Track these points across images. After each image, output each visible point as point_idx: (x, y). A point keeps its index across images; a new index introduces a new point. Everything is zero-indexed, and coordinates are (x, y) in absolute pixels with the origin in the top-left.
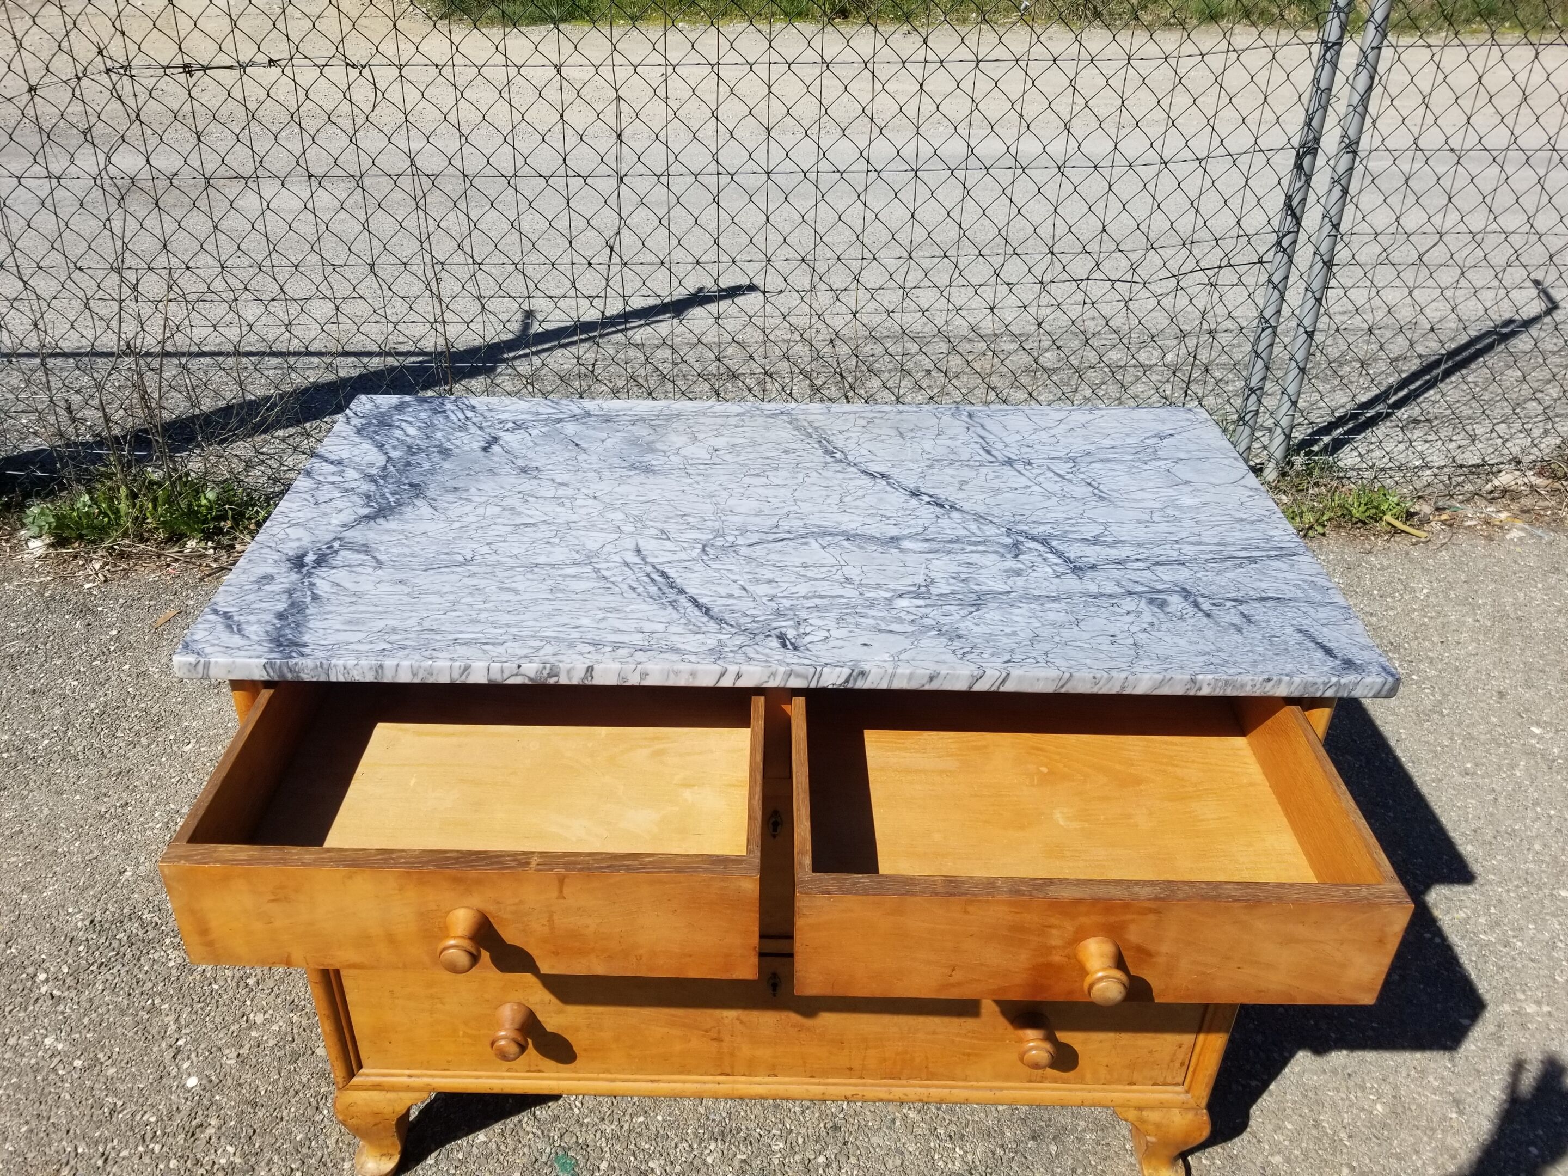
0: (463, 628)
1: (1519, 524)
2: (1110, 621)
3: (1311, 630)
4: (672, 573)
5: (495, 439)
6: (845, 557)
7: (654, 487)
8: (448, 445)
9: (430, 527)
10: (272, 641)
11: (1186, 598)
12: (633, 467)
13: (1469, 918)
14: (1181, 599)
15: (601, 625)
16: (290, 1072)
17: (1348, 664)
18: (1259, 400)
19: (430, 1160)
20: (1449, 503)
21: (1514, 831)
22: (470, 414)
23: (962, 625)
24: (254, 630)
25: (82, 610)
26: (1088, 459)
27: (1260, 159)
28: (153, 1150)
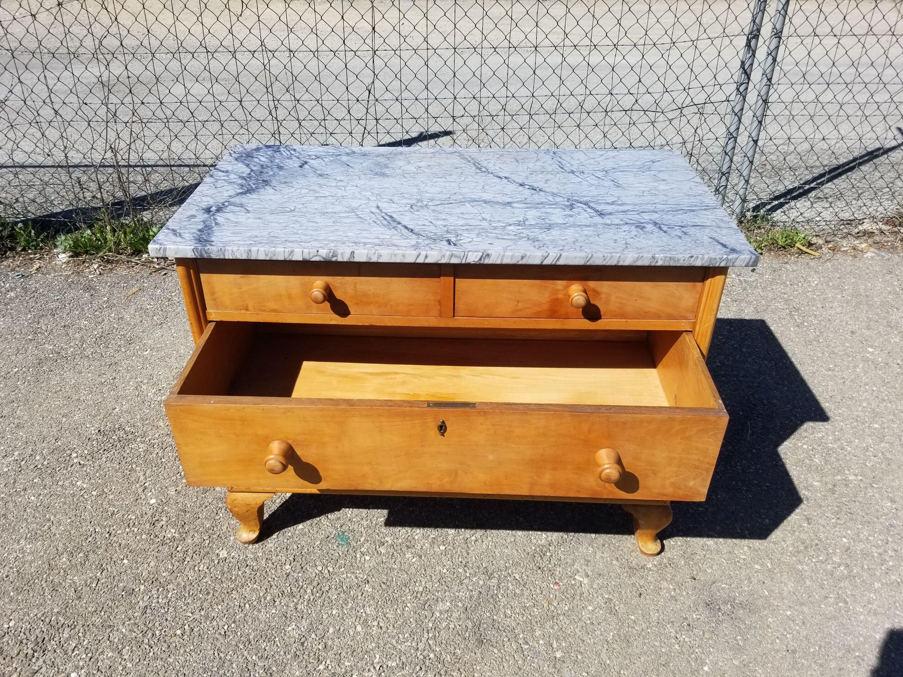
0: (290, 236)
1: (872, 249)
2: (615, 234)
3: (717, 238)
4: (395, 216)
5: (306, 163)
6: (483, 210)
7: (386, 182)
8: (282, 165)
9: (273, 197)
10: (196, 240)
11: (655, 225)
12: (377, 174)
13: (824, 436)
14: (653, 226)
15: (358, 236)
16: (202, 498)
17: (733, 250)
18: (727, 180)
19: (275, 536)
20: (833, 239)
21: (853, 397)
22: (293, 152)
23: (540, 236)
24: (187, 236)
25: (88, 289)
26: (614, 171)
27: (726, 41)
28: (133, 531)
